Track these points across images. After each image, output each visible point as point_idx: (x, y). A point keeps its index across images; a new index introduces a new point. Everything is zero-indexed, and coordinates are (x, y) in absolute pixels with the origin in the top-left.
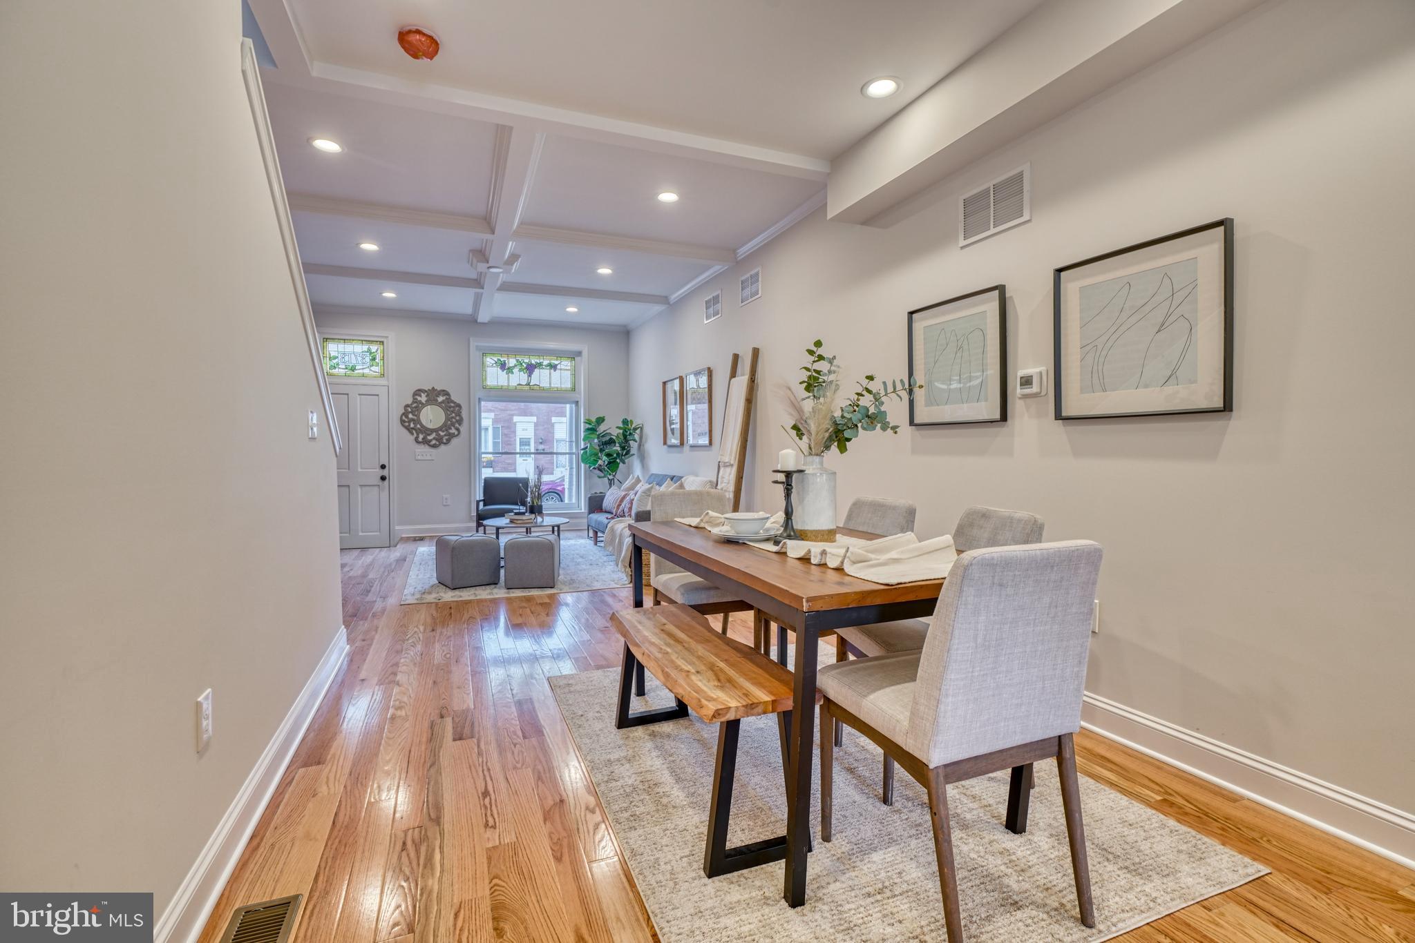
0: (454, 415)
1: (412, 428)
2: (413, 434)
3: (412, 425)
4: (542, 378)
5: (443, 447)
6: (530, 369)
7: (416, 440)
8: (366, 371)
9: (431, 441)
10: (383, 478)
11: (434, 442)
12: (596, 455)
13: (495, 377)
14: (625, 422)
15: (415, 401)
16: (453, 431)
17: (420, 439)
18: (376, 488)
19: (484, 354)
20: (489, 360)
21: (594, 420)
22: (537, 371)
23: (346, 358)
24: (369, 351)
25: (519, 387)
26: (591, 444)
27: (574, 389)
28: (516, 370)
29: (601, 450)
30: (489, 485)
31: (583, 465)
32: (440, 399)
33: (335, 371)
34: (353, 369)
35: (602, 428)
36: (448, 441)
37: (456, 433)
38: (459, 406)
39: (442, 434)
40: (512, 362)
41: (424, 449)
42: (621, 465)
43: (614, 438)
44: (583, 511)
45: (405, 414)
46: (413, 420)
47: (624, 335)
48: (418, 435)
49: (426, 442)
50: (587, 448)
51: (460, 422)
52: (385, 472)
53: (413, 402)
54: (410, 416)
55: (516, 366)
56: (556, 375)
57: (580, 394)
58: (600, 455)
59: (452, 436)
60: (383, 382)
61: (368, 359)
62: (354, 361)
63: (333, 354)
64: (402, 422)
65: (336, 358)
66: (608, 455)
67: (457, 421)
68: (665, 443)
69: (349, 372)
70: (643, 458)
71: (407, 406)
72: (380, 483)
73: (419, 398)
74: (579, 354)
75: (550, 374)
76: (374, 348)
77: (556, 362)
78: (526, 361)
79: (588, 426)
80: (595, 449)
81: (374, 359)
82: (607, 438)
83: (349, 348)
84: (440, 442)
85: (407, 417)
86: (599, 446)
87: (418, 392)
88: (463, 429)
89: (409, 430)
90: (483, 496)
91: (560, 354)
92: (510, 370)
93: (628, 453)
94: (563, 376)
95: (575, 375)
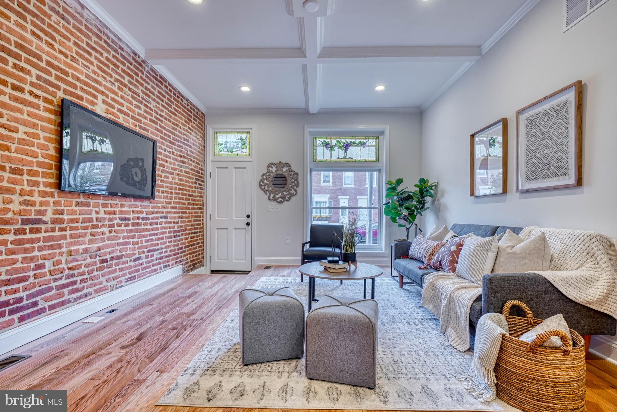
0: (293, 180)
1: (266, 190)
2: (267, 194)
3: (266, 188)
4: (354, 153)
5: (286, 203)
6: (346, 147)
7: (269, 197)
8: (239, 152)
9: (278, 198)
10: (248, 224)
11: (280, 199)
12: (396, 208)
13: (322, 154)
14: (422, 181)
15: (268, 171)
16: (293, 191)
17: (271, 198)
18: (244, 231)
19: (315, 138)
20: (318, 142)
21: (394, 182)
22: (351, 148)
23: (228, 144)
24: (241, 138)
25: (338, 160)
26: (392, 200)
27: (378, 160)
28: (336, 148)
29: (401, 205)
30: (314, 231)
31: (384, 216)
32: (285, 169)
33: (221, 153)
34: (232, 151)
35: (400, 188)
36: (290, 198)
37: (295, 193)
38: (297, 174)
39: (285, 194)
40: (333, 142)
41: (274, 204)
42: (418, 215)
43: (412, 194)
44: (384, 251)
45: (262, 180)
46: (267, 184)
47: (418, 115)
48: (270, 194)
49: (275, 199)
50: (389, 203)
51: (297, 185)
52: (249, 220)
54: (265, 181)
55: (336, 145)
56: (365, 150)
57: (382, 163)
58: (399, 208)
59: (292, 195)
60: (249, 159)
61: (240, 144)
62: (232, 146)
63: (220, 142)
64: (260, 186)
65: (222, 144)
66: (407, 208)
67: (295, 185)
68: (472, 194)
69: (229, 154)
70: (438, 211)
71: (263, 175)
72: (246, 227)
73: (271, 169)
74: (382, 133)
75: (361, 149)
76: (244, 136)
77: (365, 141)
78: (344, 141)
79: (389, 186)
80: (395, 204)
81: (244, 144)
82: (406, 195)
83: (228, 137)
84: (284, 198)
85: (263, 182)
86: (398, 202)
87: (270, 165)
88: (299, 190)
89: (265, 191)
90: (309, 240)
91: (367, 134)
92: (332, 148)
93: (424, 206)
94: (370, 151)
95: (379, 149)
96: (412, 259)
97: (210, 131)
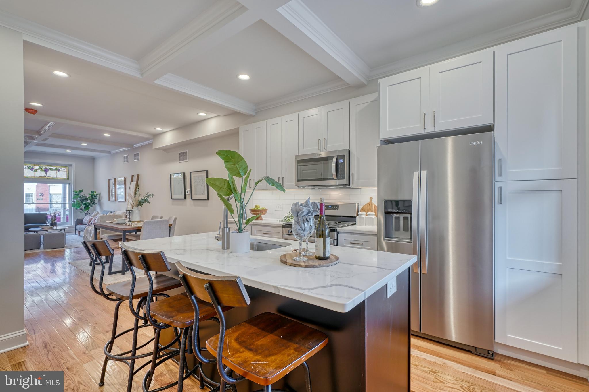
4: (52, 174)
6: (46, 171)
12: (79, 204)
13: (28, 173)
14: (92, 192)
19: (23, 164)
20: (25, 166)
21: (78, 191)
22: (50, 171)
25: (40, 177)
26: (76, 200)
27: (68, 179)
28: (39, 171)
29: (82, 202)
31: (72, 208)
35: (82, 194)
40: (37, 167)
42: (91, 208)
43: (87, 198)
44: (73, 225)
47: (93, 160)
50: (75, 201)
55: (39, 169)
56: (59, 173)
57: (71, 180)
58: (81, 204)
66: (85, 204)
68: (109, 200)
70: (100, 204)
74: (71, 165)
75: (56, 173)
77: (59, 168)
78: (45, 167)
79: (75, 193)
80: (78, 202)
82: (84, 198)
86: (80, 200)
91: (61, 165)
92: (36, 171)
93: (94, 203)
94: (63, 174)
95: (69, 173)
96: (84, 224)
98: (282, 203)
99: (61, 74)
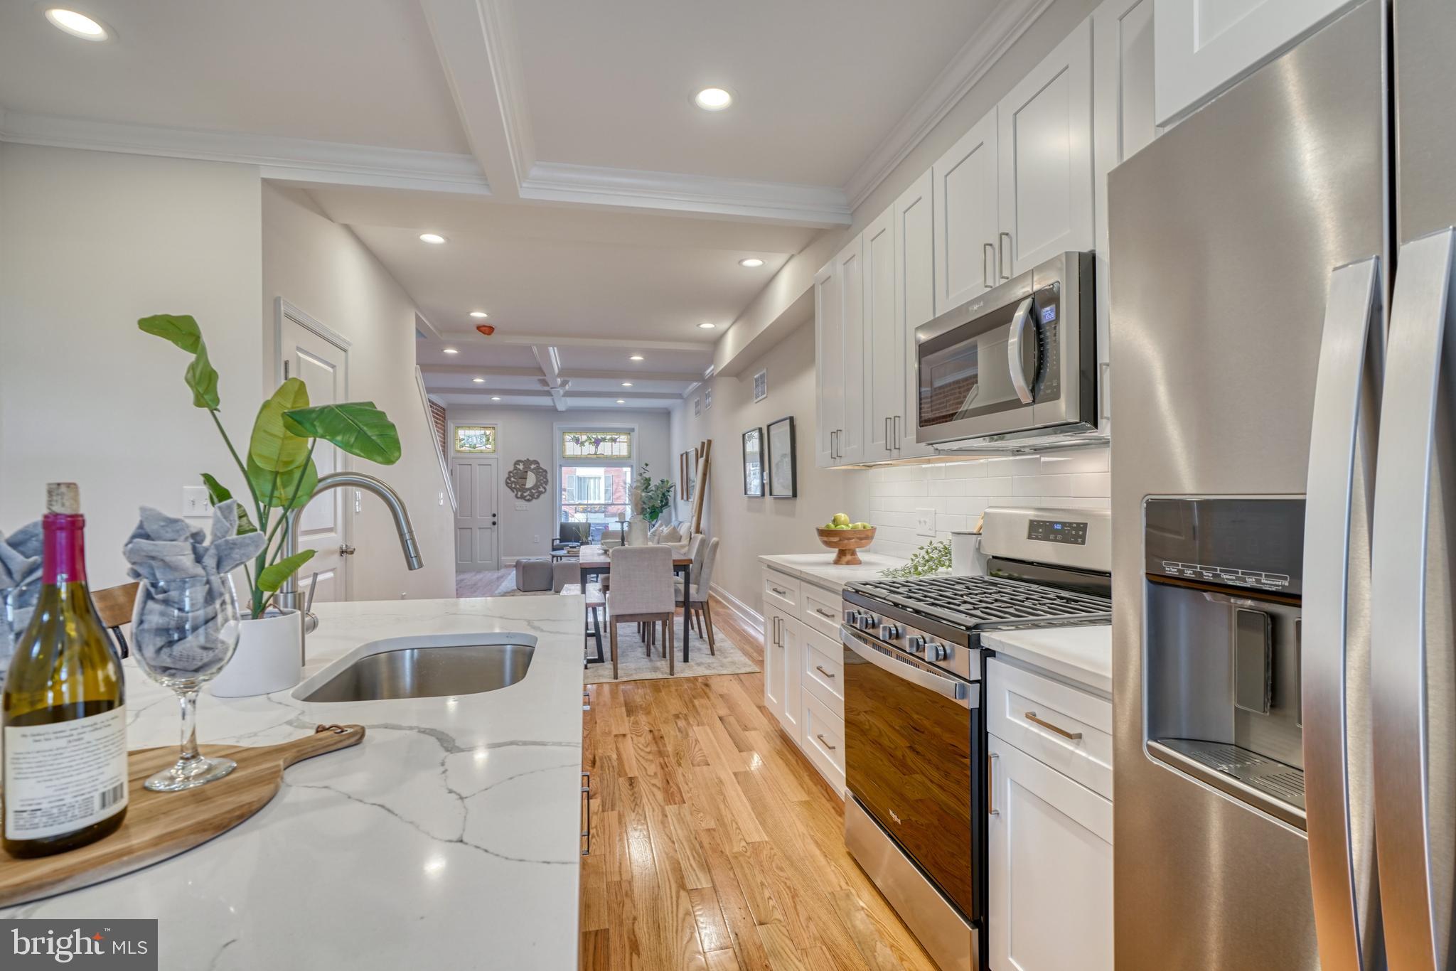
0: (542, 478)
1: (514, 488)
2: (513, 492)
3: (513, 486)
4: (605, 449)
5: (534, 501)
6: (597, 443)
7: (516, 496)
8: (484, 448)
9: (526, 496)
10: (494, 523)
11: (528, 497)
13: (571, 449)
15: (515, 468)
16: (541, 489)
17: (519, 496)
18: (489, 530)
19: (564, 433)
20: (568, 437)
22: (602, 443)
23: (470, 440)
24: (485, 434)
25: (589, 456)
27: (629, 457)
28: (586, 444)
30: (564, 528)
32: (533, 467)
33: (463, 450)
34: (475, 447)
36: (538, 497)
37: (544, 490)
38: (546, 471)
39: (534, 491)
40: (584, 438)
41: (521, 503)
45: (509, 478)
46: (514, 482)
47: (667, 414)
48: (518, 492)
49: (522, 497)
51: (546, 483)
52: (495, 519)
53: (515, 469)
54: (512, 479)
55: (586, 440)
56: (616, 446)
57: (634, 459)
59: (540, 493)
60: (494, 455)
61: (484, 440)
62: (475, 441)
63: (461, 437)
64: (507, 483)
65: (464, 440)
67: (544, 482)
68: (682, 498)
69: (472, 449)
71: (510, 472)
72: (492, 526)
73: (518, 466)
74: (633, 430)
75: (612, 445)
76: (488, 432)
77: (616, 437)
78: (594, 436)
81: (488, 440)
83: (472, 432)
84: (532, 496)
85: (510, 480)
87: (517, 462)
88: (548, 487)
89: (512, 489)
90: (558, 537)
91: (619, 431)
92: (582, 444)
93: (667, 504)
94: (620, 448)
95: (630, 446)
97: (451, 426)
98: (933, 509)
99: (433, 238)
